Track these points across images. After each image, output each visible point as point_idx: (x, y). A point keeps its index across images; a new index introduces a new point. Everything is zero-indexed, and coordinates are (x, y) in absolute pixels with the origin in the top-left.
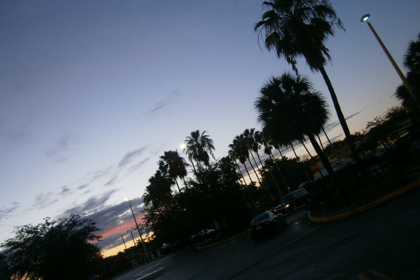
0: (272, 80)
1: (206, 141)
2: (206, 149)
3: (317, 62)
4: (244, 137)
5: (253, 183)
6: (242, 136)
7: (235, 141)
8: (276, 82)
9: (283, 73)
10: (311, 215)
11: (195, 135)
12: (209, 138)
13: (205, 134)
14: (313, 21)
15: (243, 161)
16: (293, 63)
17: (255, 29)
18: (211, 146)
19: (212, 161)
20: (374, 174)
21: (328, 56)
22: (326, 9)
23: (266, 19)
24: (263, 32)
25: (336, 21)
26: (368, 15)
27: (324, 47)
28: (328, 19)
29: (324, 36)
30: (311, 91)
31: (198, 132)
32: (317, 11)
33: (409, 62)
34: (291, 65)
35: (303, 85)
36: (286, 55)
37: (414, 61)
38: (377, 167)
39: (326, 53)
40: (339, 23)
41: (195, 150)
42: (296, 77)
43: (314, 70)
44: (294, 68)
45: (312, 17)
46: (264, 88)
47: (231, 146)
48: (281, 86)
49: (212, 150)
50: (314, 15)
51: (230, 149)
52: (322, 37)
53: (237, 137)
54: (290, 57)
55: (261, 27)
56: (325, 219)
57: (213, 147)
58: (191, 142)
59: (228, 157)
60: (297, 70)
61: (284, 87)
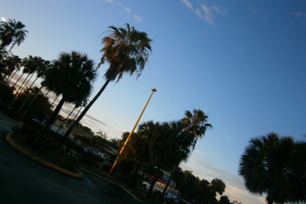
0: (85, 55)
1: (21, 37)
2: (14, 38)
3: (110, 76)
4: (43, 63)
5: (13, 88)
6: (43, 60)
7: (36, 58)
8: (85, 59)
9: (92, 60)
10: (11, 135)
11: (20, 25)
12: (24, 37)
13: (26, 33)
14: (133, 59)
15: (25, 71)
16: (102, 62)
17: (110, 27)
18: (19, 42)
19: (8, 48)
20: (69, 154)
21: (118, 80)
22: (142, 61)
23: (119, 31)
24: (110, 33)
25: (139, 73)
27: (122, 75)
28: (138, 67)
29: (128, 71)
30: (91, 83)
31: (23, 26)
32: (140, 58)
33: (141, 127)
34: (100, 61)
35: (92, 76)
36: (105, 55)
37: (143, 129)
38: (75, 152)
39: (119, 78)
40: (139, 75)
41: (7, 31)
42: (95, 69)
43: (105, 77)
44: (100, 64)
45: (135, 58)
46: (76, 53)
47: (31, 57)
48: (84, 63)
49: (17, 44)
50: (136, 58)
51: (28, 58)
52: (127, 70)
53: (40, 58)
54: (105, 58)
55: (113, 30)
56: (12, 143)
57: (19, 44)
58: (12, 24)
59: (20, 59)
60: (99, 67)
61: (84, 66)
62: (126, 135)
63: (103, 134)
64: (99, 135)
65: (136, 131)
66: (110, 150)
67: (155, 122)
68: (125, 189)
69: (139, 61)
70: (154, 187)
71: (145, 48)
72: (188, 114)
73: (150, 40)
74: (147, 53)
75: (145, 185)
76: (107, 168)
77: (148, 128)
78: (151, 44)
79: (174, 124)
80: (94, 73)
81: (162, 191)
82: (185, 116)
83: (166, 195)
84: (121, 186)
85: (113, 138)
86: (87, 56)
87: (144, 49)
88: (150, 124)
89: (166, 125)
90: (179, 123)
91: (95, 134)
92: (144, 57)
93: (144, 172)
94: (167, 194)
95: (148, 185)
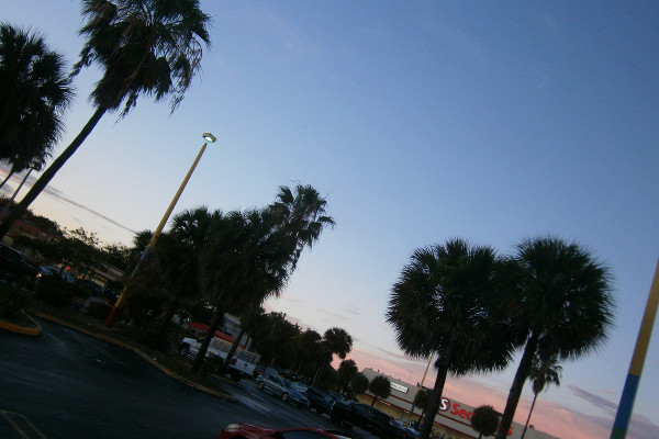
0: (37, 39)
3: (107, 97)
8: (38, 47)
9: (59, 52)
14: (163, 59)
16: (85, 61)
21: (127, 110)
22: (186, 68)
25: (178, 95)
26: (214, 140)
27: (136, 97)
28: (175, 81)
29: (150, 89)
30: (57, 112)
32: (179, 59)
33: (180, 221)
34: (81, 59)
35: (59, 94)
36: (91, 44)
37: (185, 225)
39: (129, 104)
40: (178, 101)
42: (66, 77)
43: (93, 100)
44: (78, 66)
45: (168, 57)
46: (13, 31)
48: (35, 58)
50: (172, 58)
52: (148, 87)
54: (92, 51)
60: (77, 72)
61: (37, 66)
62: (144, 238)
63: (89, 236)
64: (78, 236)
65: (167, 229)
66: (105, 271)
67: (211, 211)
68: (144, 356)
69: (178, 66)
70: (209, 349)
71: (194, 35)
72: (286, 195)
73: (205, 18)
74: (197, 48)
75: (188, 345)
76: (100, 312)
77: (196, 223)
78: (207, 27)
79: (254, 216)
80: (63, 87)
81: (224, 355)
82: (279, 200)
83: (234, 364)
84: (136, 350)
85: (111, 245)
86: (45, 42)
87: (189, 37)
88: (201, 214)
89: (237, 217)
90: (266, 215)
91: (68, 235)
92: (191, 58)
93: (183, 316)
94: (234, 362)
95: (194, 344)
